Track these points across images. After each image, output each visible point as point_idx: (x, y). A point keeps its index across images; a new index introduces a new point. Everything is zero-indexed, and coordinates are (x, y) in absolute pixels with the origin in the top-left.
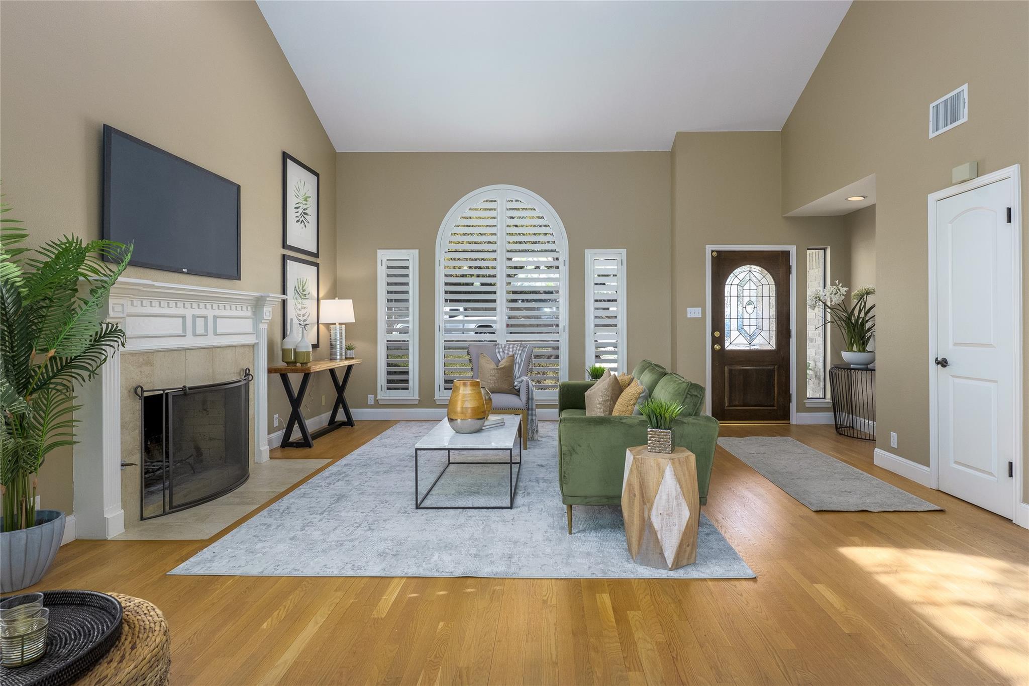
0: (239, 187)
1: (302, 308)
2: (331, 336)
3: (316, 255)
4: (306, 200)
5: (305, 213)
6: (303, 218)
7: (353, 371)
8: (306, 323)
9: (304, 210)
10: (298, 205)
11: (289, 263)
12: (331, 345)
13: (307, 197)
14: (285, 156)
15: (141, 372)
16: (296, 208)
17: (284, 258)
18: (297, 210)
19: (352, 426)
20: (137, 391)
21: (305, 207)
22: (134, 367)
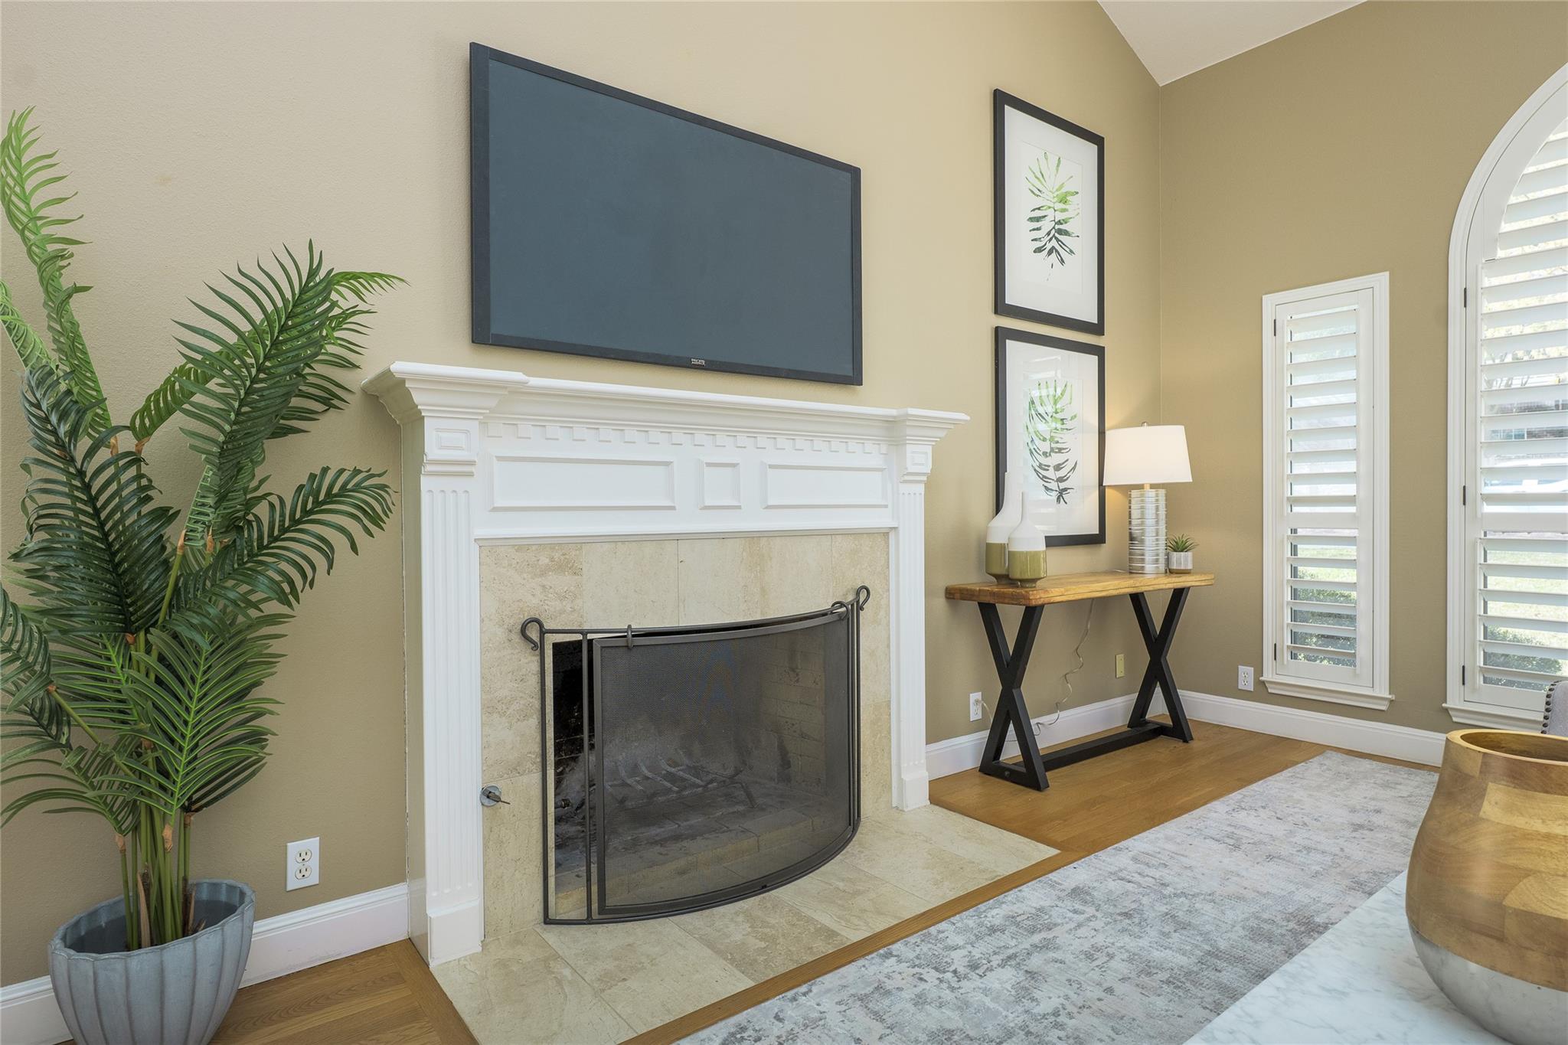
0: (855, 173)
1: (1052, 450)
2: (1130, 518)
3: (1098, 329)
4: (1063, 200)
5: (1060, 232)
6: (1054, 243)
7: (1189, 604)
8: (1062, 485)
9: (1059, 223)
10: (1038, 214)
11: (1011, 345)
12: (1132, 538)
13: (1067, 193)
14: (1001, 100)
15: (544, 586)
16: (1031, 219)
17: (1000, 336)
18: (1036, 225)
19: (1186, 741)
20: (531, 631)
21: (1060, 216)
22: (525, 575)
